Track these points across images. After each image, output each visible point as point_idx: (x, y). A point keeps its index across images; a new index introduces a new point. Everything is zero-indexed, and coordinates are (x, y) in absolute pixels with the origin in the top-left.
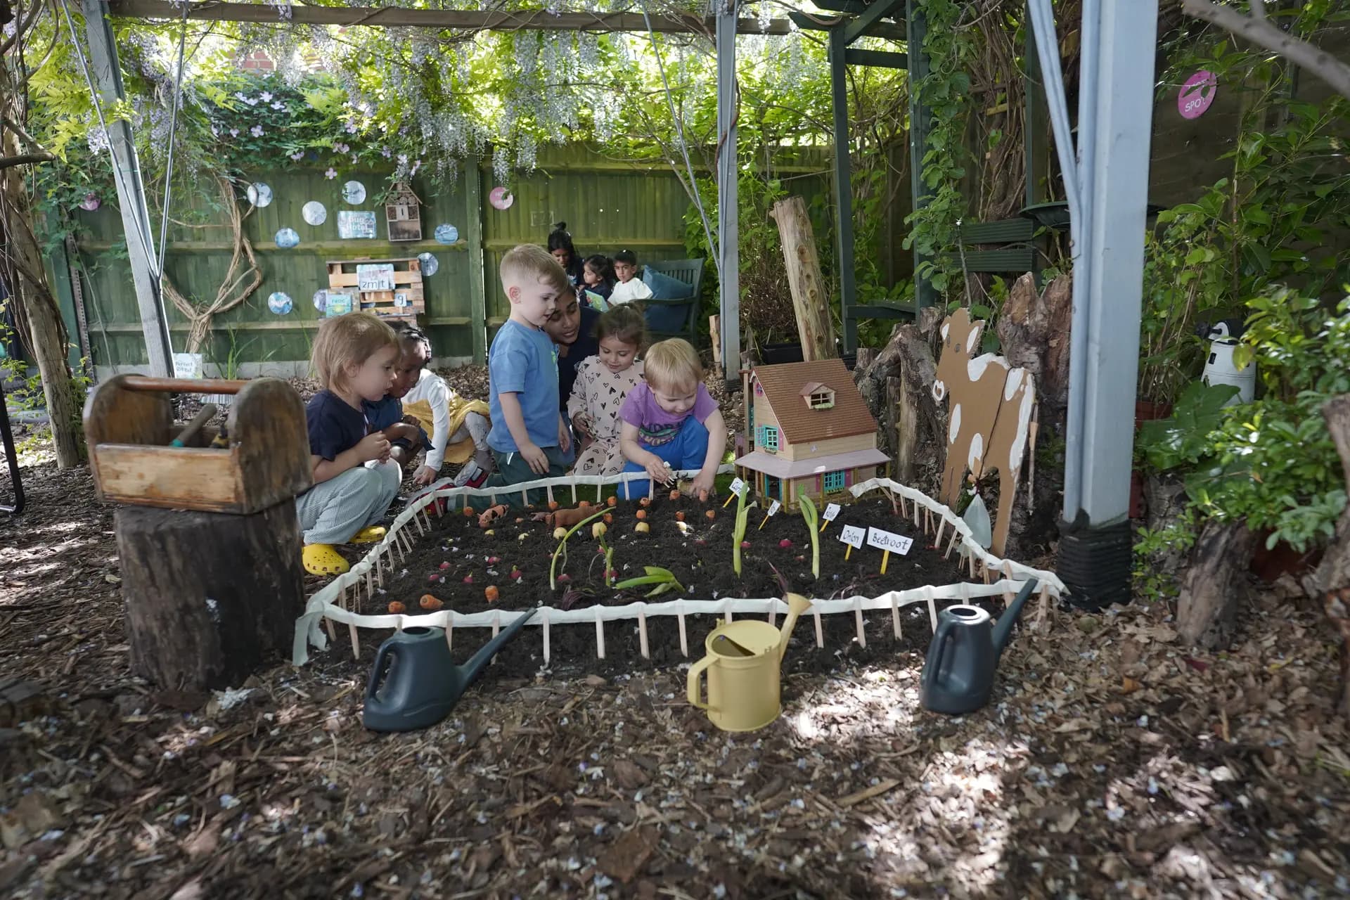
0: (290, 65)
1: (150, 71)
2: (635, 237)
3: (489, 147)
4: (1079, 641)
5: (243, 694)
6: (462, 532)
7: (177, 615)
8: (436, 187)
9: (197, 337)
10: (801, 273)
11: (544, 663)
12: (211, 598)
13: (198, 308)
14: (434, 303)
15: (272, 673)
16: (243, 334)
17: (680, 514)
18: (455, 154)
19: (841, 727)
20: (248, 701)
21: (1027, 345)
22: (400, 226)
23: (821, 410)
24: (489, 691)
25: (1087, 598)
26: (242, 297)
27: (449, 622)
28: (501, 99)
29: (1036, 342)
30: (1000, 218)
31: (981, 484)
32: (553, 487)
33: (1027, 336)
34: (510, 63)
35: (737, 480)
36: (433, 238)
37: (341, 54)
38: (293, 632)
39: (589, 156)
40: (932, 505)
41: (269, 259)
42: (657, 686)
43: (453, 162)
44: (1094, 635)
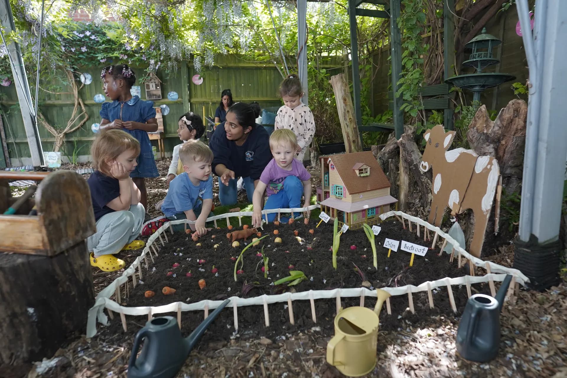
0: (97, 16)
1: (29, 19)
2: (258, 97)
3: (192, 56)
4: (538, 310)
5: (53, 362)
6: (184, 244)
7: (7, 319)
8: (168, 74)
9: (58, 144)
10: (345, 110)
11: (235, 331)
12: (31, 306)
13: (58, 131)
14: (168, 127)
15: (73, 345)
16: (80, 142)
17: (296, 232)
18: (176, 59)
19: (417, 372)
20: (56, 367)
21: (488, 143)
22: (151, 93)
23: (364, 177)
24: (204, 350)
25: (537, 284)
26: (79, 125)
27: (179, 309)
28: (197, 33)
29: (493, 142)
30: (429, 85)
31: (459, 217)
32: (229, 218)
33: (487, 139)
34: (201, 16)
35: (322, 213)
36: (167, 98)
37: (121, 11)
38: (87, 318)
39: (237, 61)
40: (429, 226)
41: (91, 108)
42: (303, 344)
43: (175, 63)
44: (546, 306)
